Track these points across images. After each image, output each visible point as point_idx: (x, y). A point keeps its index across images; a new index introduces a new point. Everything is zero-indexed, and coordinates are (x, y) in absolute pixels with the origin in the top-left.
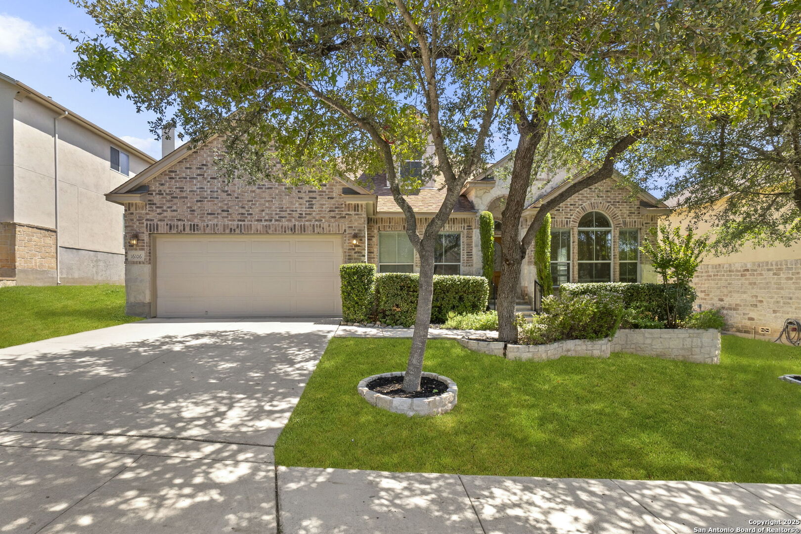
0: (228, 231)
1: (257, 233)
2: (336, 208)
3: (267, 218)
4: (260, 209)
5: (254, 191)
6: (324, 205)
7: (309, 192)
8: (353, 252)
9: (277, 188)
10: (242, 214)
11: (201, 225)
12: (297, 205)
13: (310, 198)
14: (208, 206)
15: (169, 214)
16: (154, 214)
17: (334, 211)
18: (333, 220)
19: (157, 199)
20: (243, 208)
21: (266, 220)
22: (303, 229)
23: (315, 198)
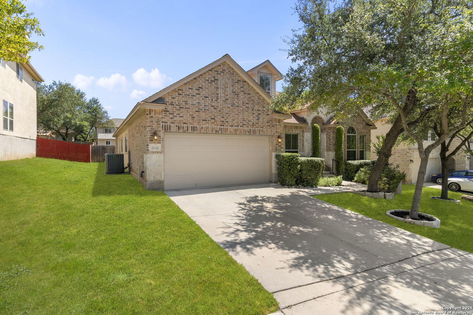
0: (214, 132)
1: (231, 133)
2: (270, 120)
3: (236, 124)
4: (232, 118)
5: (229, 108)
6: (264, 118)
7: (258, 110)
8: (278, 146)
9: (241, 107)
10: (223, 121)
11: (198, 127)
12: (252, 118)
13: (258, 114)
14: (203, 115)
15: (178, 119)
16: (168, 118)
17: (269, 122)
18: (268, 127)
19: (170, 108)
20: (223, 117)
21: (236, 126)
22: (254, 132)
23: (261, 114)
